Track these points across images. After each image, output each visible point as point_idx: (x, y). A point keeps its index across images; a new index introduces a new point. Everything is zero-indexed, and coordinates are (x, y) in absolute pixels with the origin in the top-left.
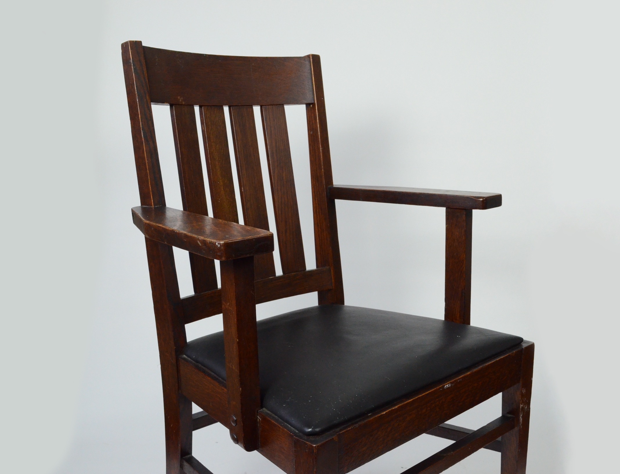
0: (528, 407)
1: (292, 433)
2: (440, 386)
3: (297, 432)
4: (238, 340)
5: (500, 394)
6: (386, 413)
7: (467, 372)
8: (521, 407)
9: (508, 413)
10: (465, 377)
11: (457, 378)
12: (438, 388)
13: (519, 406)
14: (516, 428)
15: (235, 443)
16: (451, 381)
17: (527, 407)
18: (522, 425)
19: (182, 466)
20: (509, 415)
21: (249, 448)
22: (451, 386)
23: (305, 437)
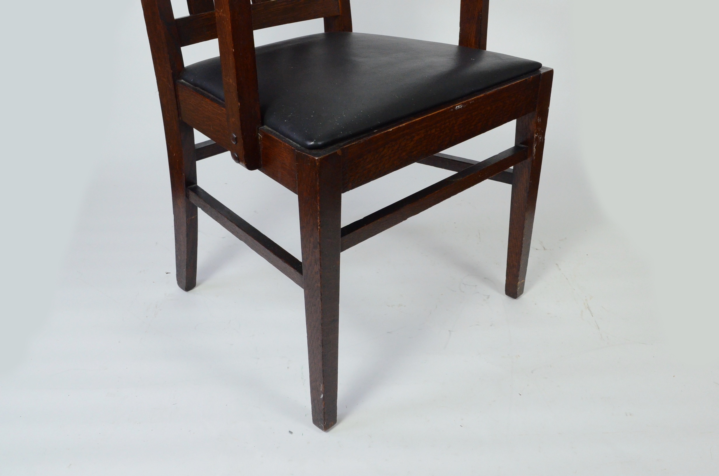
0: (543, 138)
1: (294, 147)
2: (451, 106)
3: (299, 146)
4: (233, 50)
5: (514, 122)
6: (393, 130)
7: (481, 94)
8: (535, 137)
9: (521, 143)
10: (478, 98)
11: (470, 99)
12: (448, 108)
13: (533, 137)
14: (529, 159)
15: (236, 162)
16: (464, 102)
17: (541, 137)
18: (535, 155)
19: (187, 196)
20: (523, 146)
21: (251, 167)
22: (462, 107)
23: (308, 151)
